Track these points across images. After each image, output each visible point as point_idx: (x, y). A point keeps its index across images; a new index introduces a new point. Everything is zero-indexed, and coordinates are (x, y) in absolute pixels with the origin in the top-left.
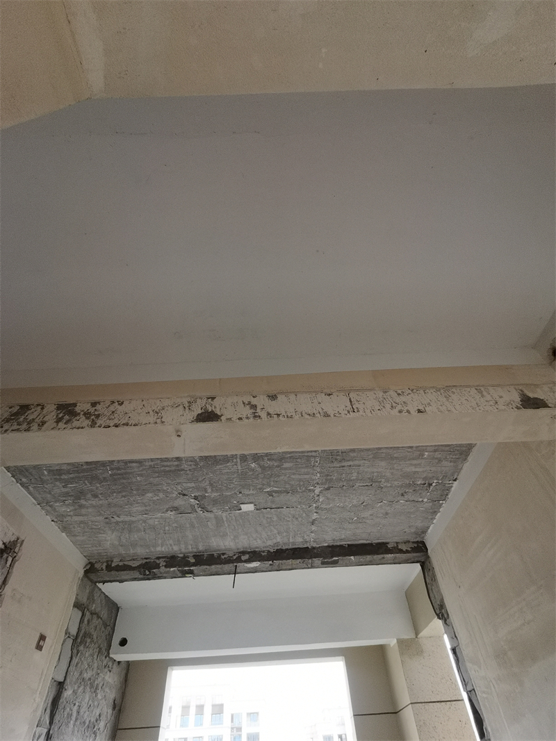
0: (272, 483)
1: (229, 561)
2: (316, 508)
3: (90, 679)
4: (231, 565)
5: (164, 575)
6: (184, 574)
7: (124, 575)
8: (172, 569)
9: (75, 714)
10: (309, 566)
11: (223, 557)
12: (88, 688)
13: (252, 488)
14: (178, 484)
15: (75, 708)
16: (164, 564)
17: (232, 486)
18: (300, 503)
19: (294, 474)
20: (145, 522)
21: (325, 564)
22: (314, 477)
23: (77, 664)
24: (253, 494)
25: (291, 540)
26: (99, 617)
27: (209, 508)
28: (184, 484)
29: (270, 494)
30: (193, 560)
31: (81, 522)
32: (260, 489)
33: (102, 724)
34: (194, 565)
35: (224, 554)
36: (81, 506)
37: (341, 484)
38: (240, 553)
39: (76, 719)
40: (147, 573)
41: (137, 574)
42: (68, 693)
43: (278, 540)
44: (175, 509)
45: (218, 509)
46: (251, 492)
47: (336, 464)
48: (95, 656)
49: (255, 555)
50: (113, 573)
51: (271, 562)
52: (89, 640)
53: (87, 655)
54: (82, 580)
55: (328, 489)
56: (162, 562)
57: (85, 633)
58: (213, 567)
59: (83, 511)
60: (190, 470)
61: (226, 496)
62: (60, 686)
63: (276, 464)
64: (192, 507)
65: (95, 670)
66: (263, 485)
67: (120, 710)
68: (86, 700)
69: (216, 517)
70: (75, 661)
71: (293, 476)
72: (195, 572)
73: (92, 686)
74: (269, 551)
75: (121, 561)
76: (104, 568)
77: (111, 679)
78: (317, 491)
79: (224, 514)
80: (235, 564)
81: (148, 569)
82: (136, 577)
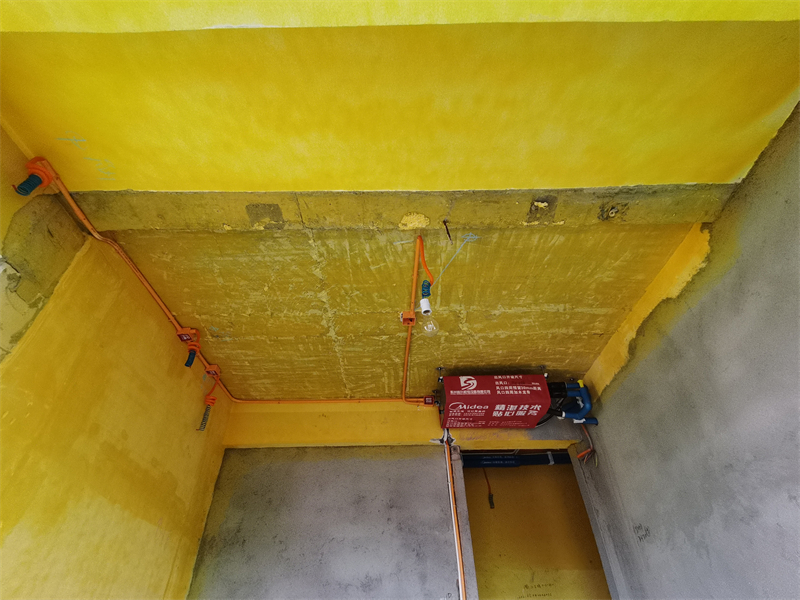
0: (380, 343)
2: (326, 310)
18: (348, 318)
19: (360, 352)
29: (382, 332)
66: (389, 342)
78: (332, 334)
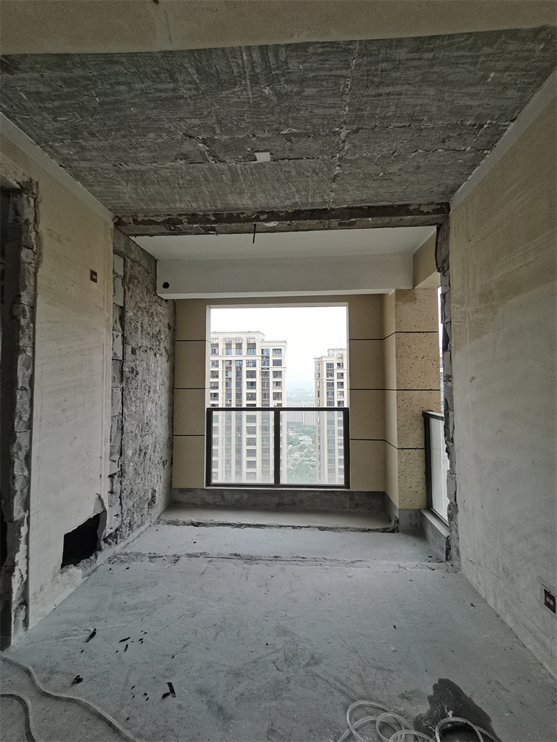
0: (291, 121)
1: (248, 220)
2: (340, 159)
3: (145, 308)
4: (251, 224)
5: (189, 231)
6: (207, 231)
7: (151, 229)
8: (195, 226)
9: (140, 328)
10: (326, 227)
11: (242, 216)
12: (145, 313)
13: (267, 128)
14: (181, 119)
15: (139, 325)
16: (187, 220)
17: (243, 125)
18: (322, 152)
19: (317, 107)
20: (156, 172)
21: (342, 226)
22: (342, 112)
23: (131, 297)
24: (269, 138)
25: (310, 200)
26: (140, 265)
27: (221, 156)
28: (187, 120)
29: (288, 137)
30: (213, 218)
31: (91, 169)
32: (277, 130)
33: (163, 337)
34: (214, 222)
35: (242, 213)
36: (83, 148)
37: (373, 124)
38: (259, 212)
39: (142, 331)
40: (173, 228)
41: (163, 230)
42: (130, 314)
43: (297, 200)
44: (184, 156)
45: (231, 159)
46: (267, 135)
47: (372, 91)
48: (145, 294)
49: (273, 215)
50: (141, 226)
51: (288, 222)
52: (136, 282)
53: (138, 291)
54: (114, 232)
55: (356, 131)
56: (184, 219)
57: (131, 275)
58: (233, 225)
59: (87, 155)
60: (190, 97)
61: (239, 140)
62: (122, 309)
63: (295, 90)
64: (202, 153)
65: (147, 303)
66: (280, 123)
67: (174, 330)
68: (147, 320)
69: (230, 169)
70: (128, 294)
71: (316, 111)
72: (217, 229)
73: (148, 313)
74: (287, 212)
75: (145, 216)
76: (131, 222)
77: (162, 310)
78: (343, 134)
79: (238, 166)
80: (254, 223)
81: (173, 225)
82: (163, 231)
